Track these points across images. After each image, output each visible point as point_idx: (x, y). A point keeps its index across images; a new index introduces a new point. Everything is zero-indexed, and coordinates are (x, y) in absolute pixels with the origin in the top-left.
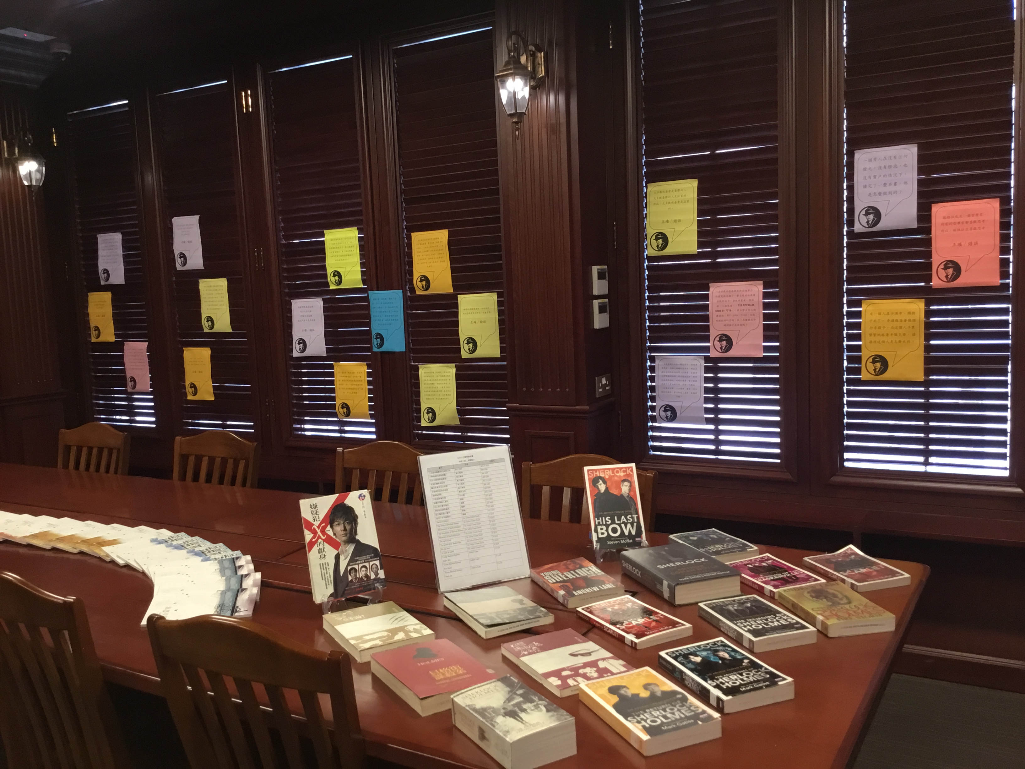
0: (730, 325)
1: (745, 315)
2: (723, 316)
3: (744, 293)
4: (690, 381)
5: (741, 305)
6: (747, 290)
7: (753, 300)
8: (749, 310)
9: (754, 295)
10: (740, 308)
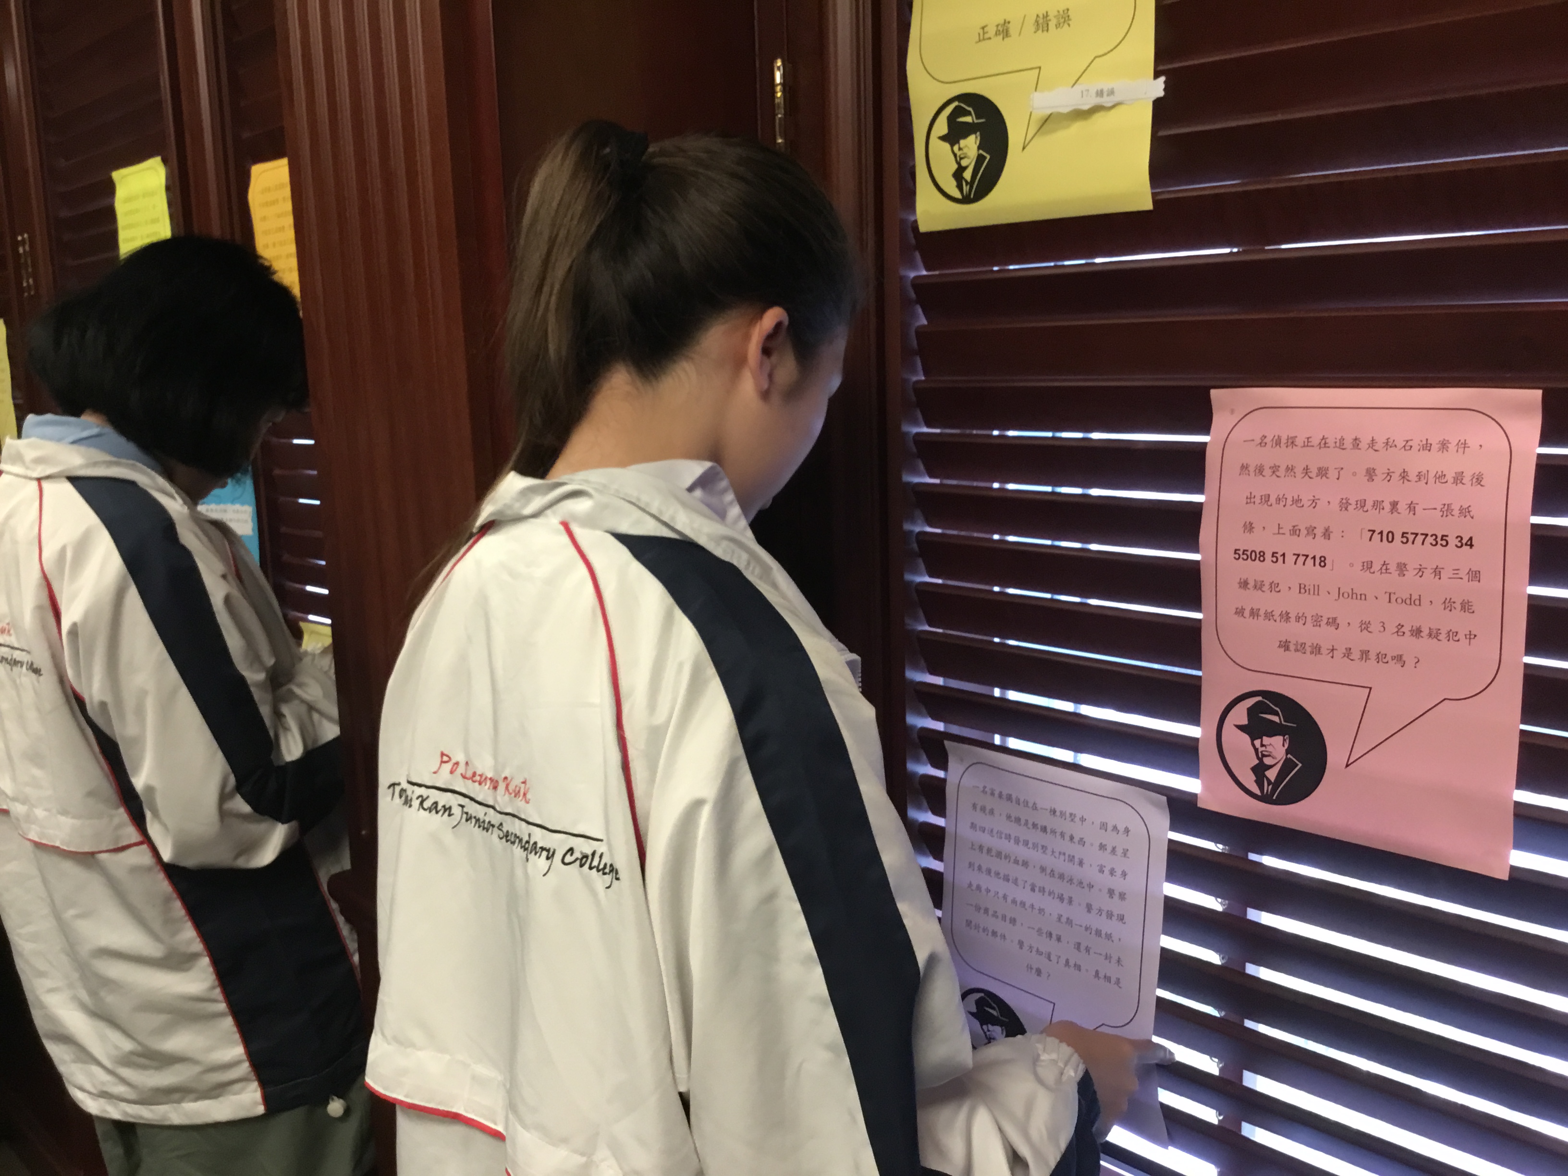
0: (1317, 650)
1: (1413, 601)
2: (1274, 587)
3: (1417, 462)
4: (1089, 908)
5: (1390, 537)
6: (1435, 441)
7: (1465, 512)
8: (1437, 572)
9: (1478, 480)
10: (1381, 551)
